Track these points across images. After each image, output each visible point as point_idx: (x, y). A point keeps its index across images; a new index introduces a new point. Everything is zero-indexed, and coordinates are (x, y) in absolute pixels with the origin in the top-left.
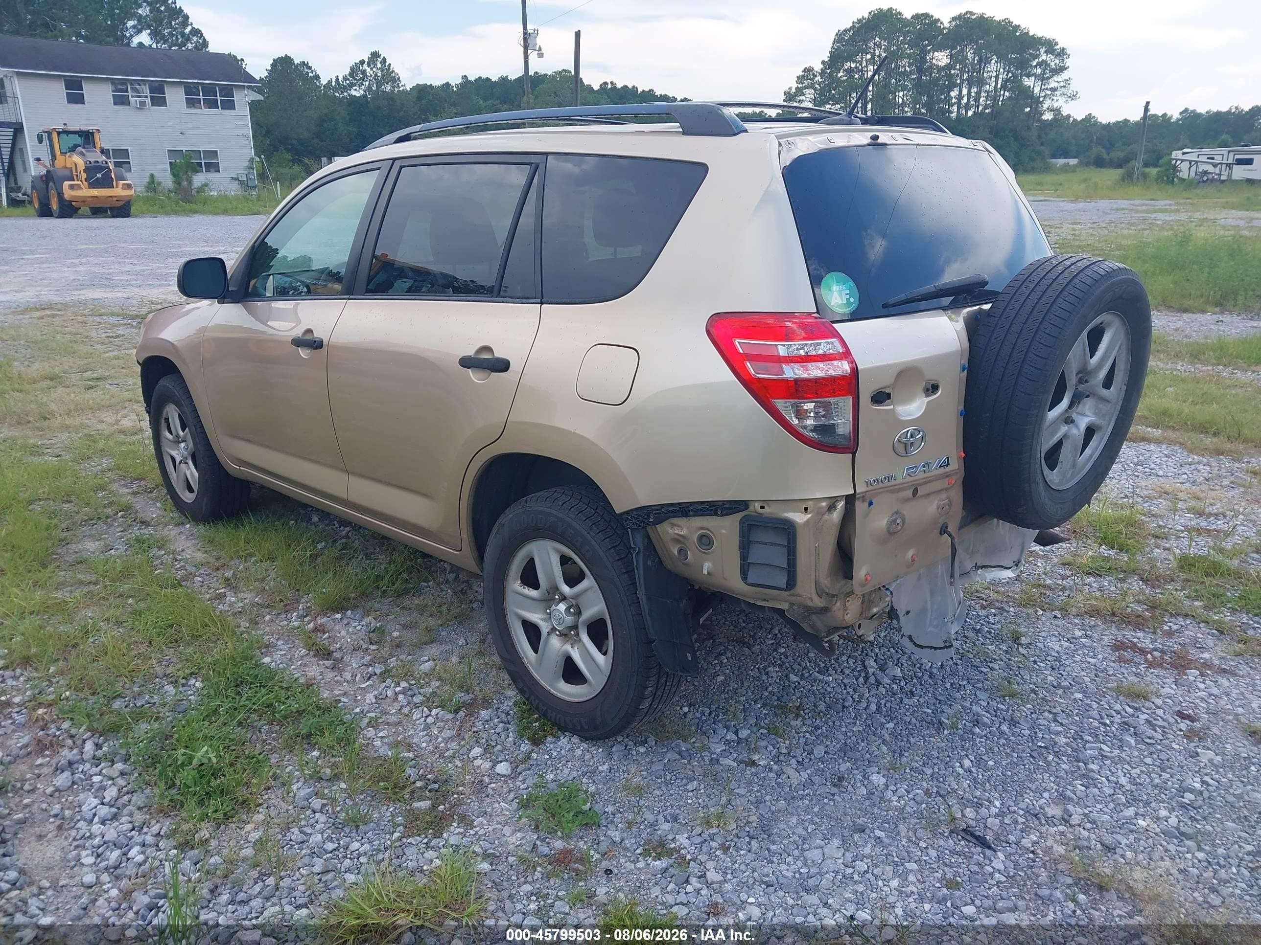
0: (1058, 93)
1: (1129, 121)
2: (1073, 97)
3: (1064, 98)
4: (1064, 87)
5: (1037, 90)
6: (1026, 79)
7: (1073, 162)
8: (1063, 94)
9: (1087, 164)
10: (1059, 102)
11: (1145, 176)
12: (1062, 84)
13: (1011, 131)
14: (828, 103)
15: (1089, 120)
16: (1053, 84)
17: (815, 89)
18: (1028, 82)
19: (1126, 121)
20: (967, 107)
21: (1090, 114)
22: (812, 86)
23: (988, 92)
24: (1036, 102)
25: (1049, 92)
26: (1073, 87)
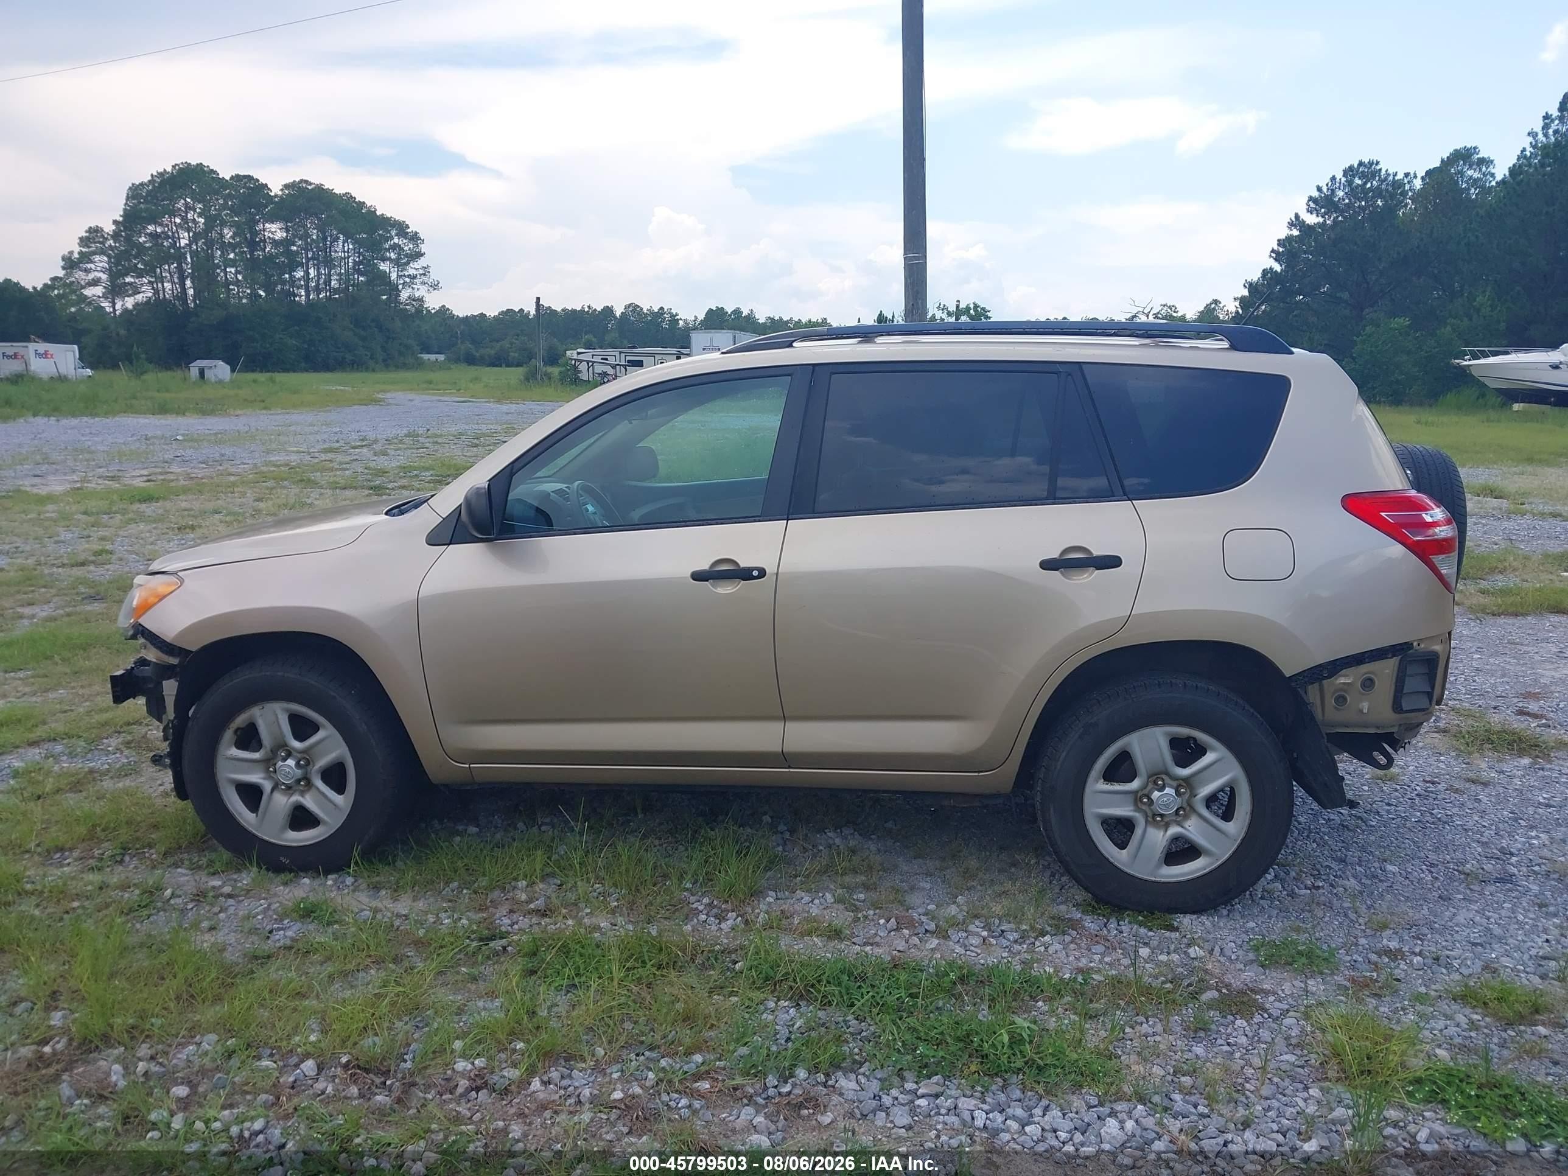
0: (418, 281)
1: (485, 315)
2: (435, 286)
3: (425, 287)
4: (424, 274)
5: (394, 276)
6: (382, 264)
7: (441, 357)
8: (423, 283)
9: (457, 360)
10: (421, 291)
11: (549, 377)
12: (421, 272)
13: (373, 321)
14: (127, 275)
15: (443, 310)
16: (412, 272)
17: (109, 256)
18: (384, 267)
19: (482, 315)
20: (318, 290)
21: (444, 306)
22: (102, 252)
23: (340, 274)
24: (394, 290)
25: (408, 280)
26: (434, 276)
